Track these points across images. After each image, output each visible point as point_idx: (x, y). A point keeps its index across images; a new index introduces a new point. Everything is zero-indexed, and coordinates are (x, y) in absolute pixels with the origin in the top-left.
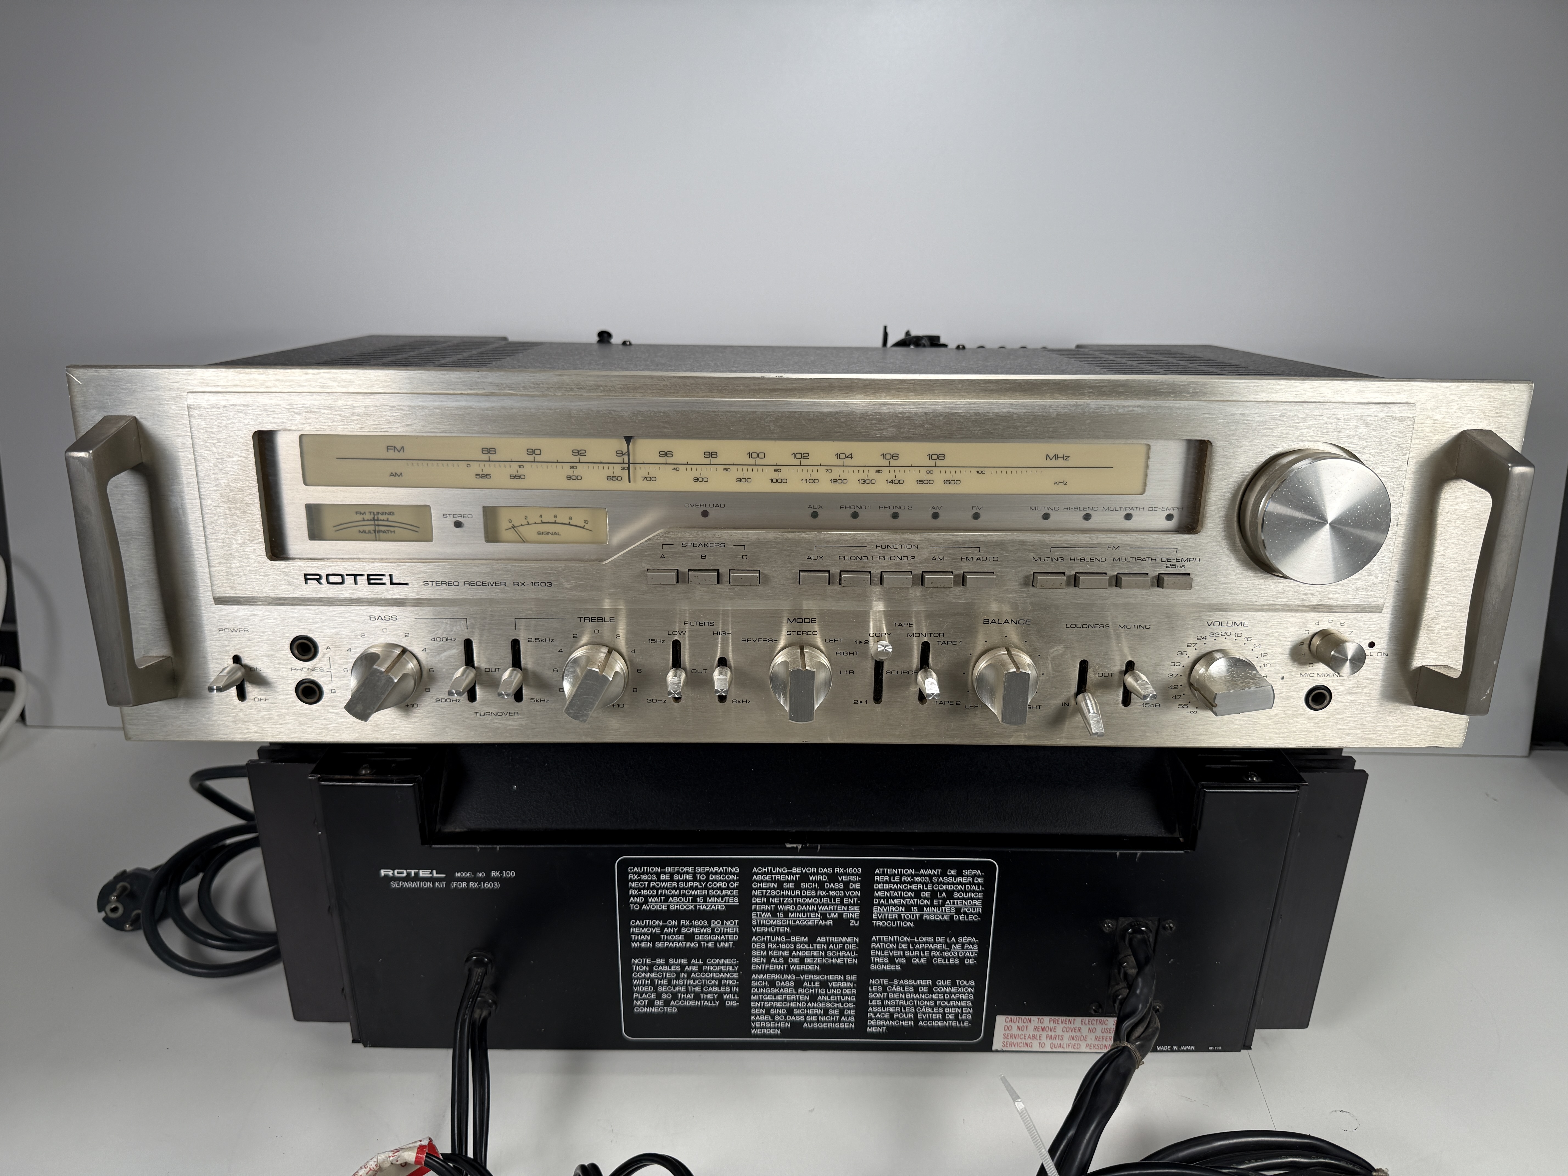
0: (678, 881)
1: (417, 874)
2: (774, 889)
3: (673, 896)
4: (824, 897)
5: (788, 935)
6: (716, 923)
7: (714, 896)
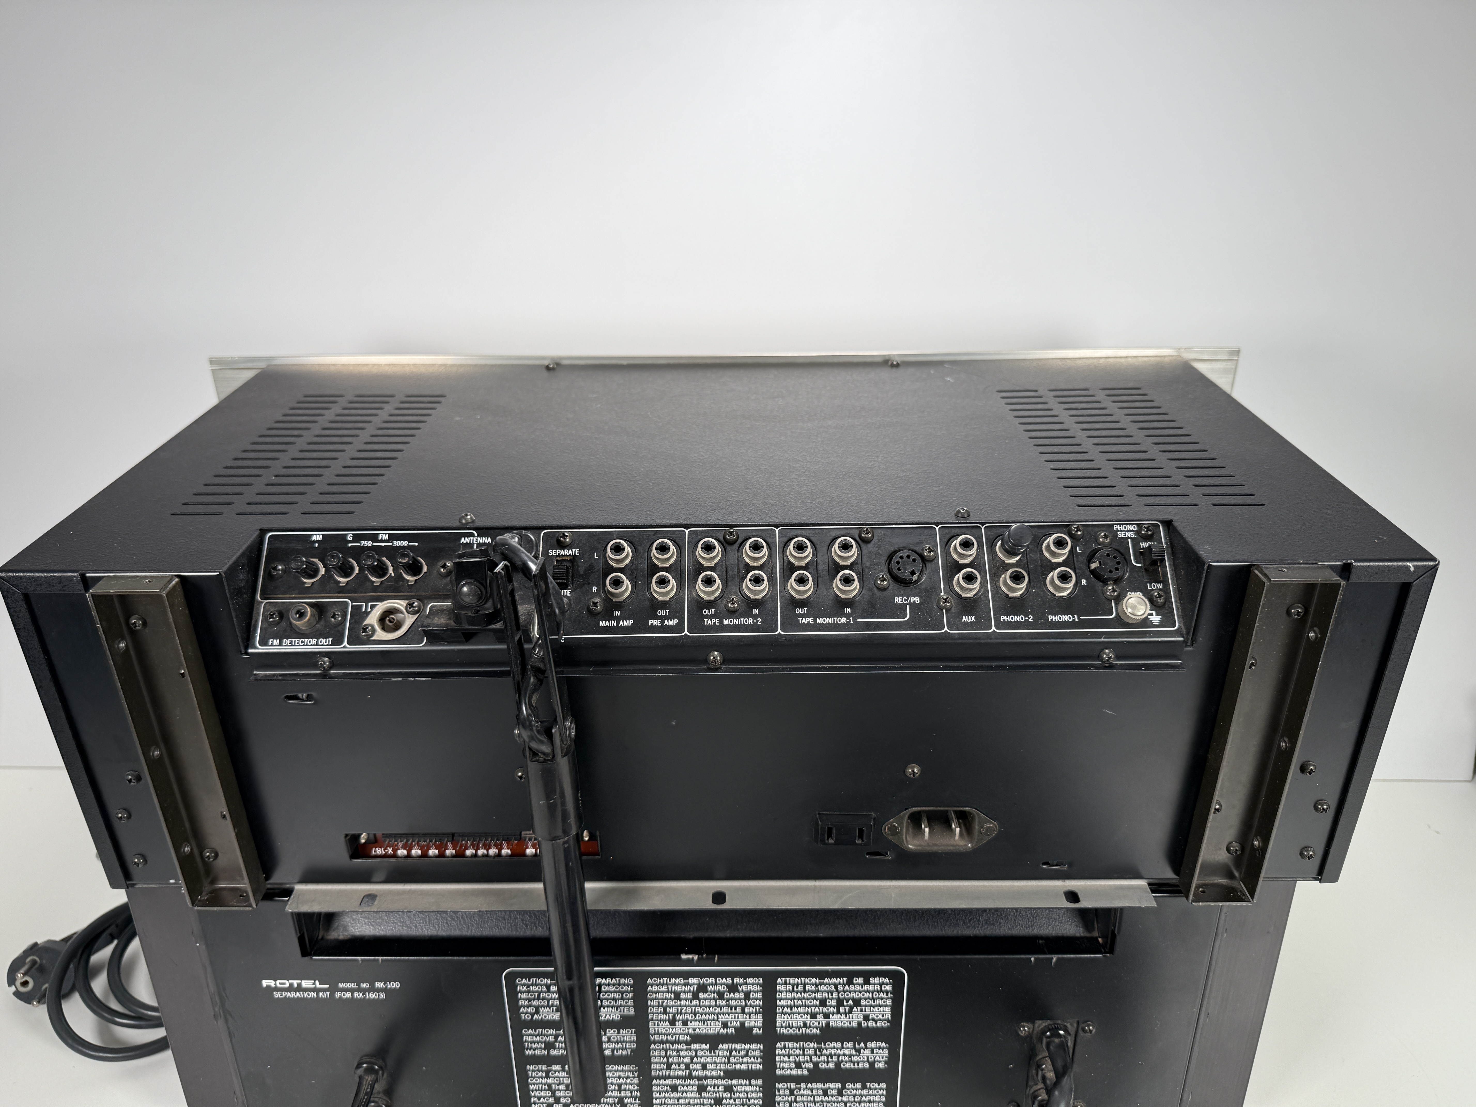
1: (299, 985)
2: (671, 999)
4: (724, 1006)
5: (688, 1043)
6: (612, 1031)
7: (608, 1006)
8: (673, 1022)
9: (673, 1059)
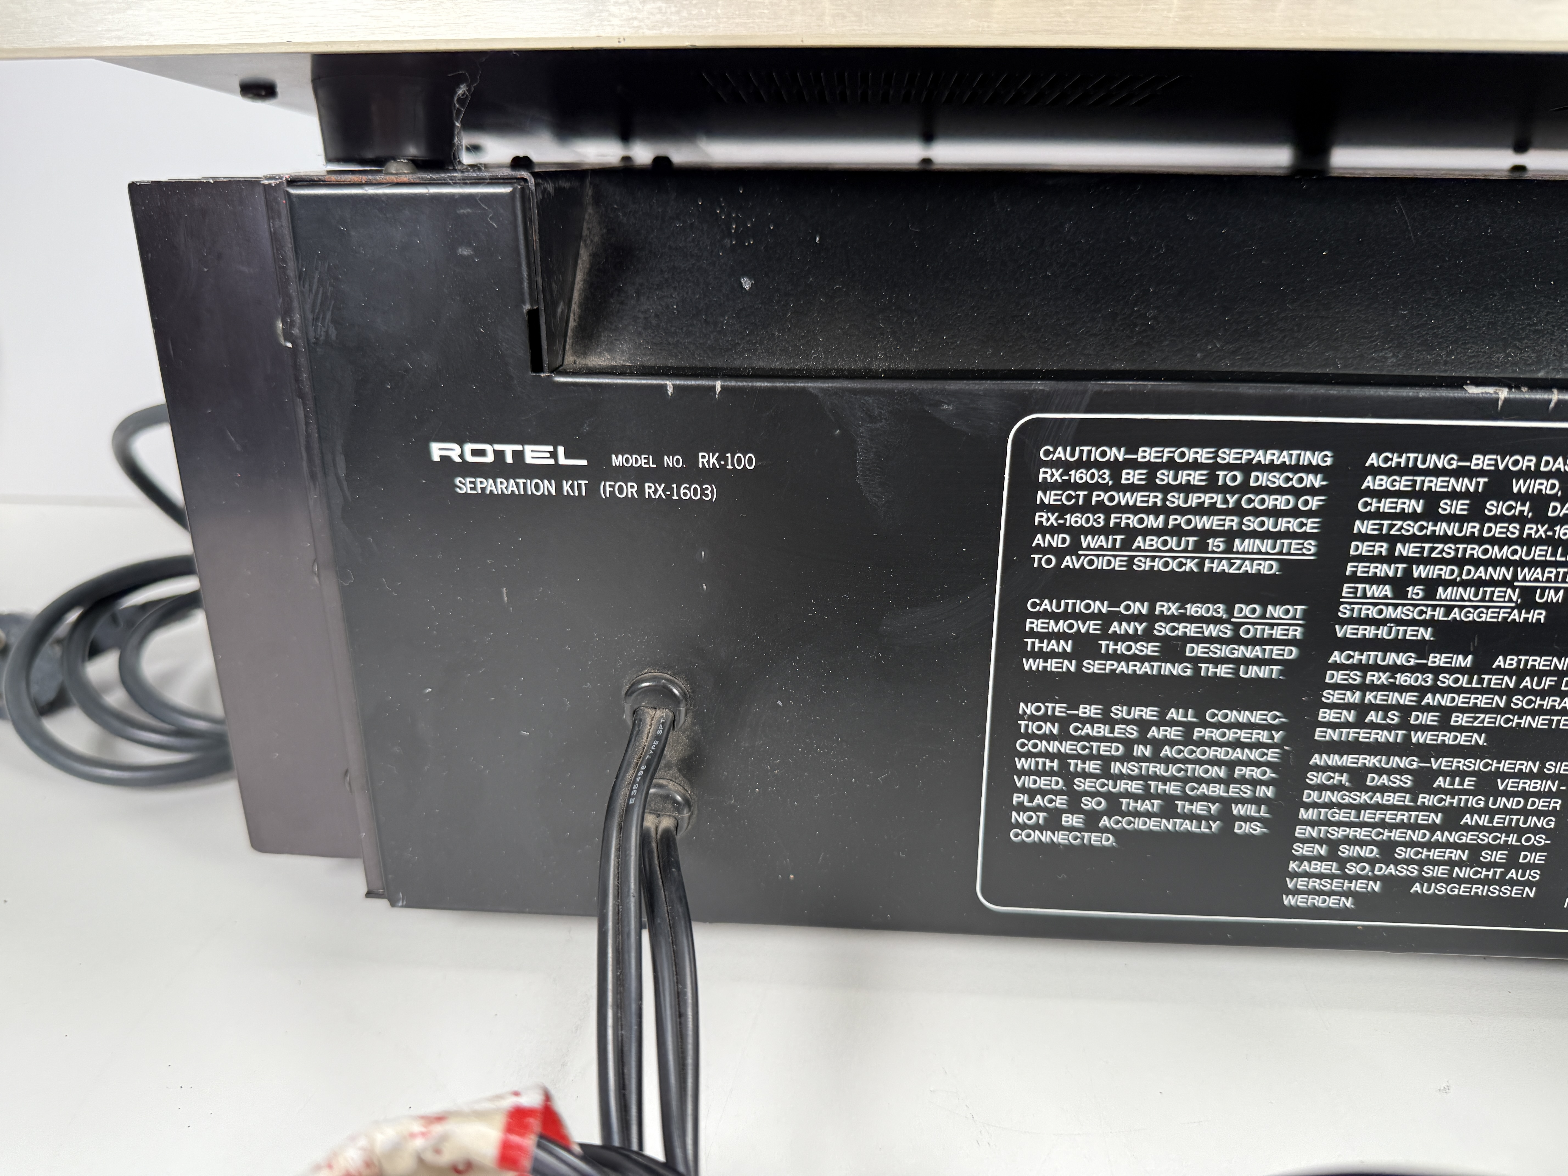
0: (1167, 489)
1: (518, 457)
2: (1414, 517)
3: (1147, 532)
4: (1540, 541)
5: (1421, 648)
6: (1247, 610)
7: (1254, 534)
8: (1400, 586)
9: (1375, 697)
